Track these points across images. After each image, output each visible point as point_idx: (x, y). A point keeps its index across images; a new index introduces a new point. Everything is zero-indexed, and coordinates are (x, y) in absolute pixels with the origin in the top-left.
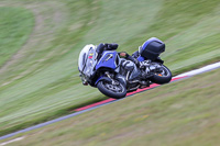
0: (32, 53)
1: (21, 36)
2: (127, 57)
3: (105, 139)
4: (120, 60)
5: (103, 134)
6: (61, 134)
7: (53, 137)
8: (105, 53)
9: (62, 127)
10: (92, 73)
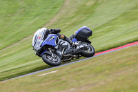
0: (63, 18)
1: (56, 8)
2: (65, 39)
3: (108, 75)
4: (59, 40)
5: (107, 71)
6: (80, 70)
7: (76, 72)
8: (50, 35)
9: (81, 66)
10: (39, 48)
